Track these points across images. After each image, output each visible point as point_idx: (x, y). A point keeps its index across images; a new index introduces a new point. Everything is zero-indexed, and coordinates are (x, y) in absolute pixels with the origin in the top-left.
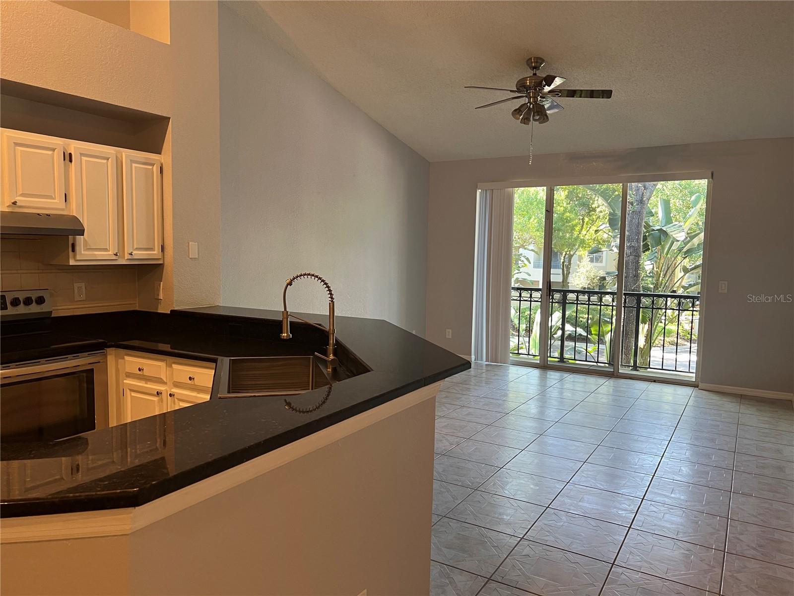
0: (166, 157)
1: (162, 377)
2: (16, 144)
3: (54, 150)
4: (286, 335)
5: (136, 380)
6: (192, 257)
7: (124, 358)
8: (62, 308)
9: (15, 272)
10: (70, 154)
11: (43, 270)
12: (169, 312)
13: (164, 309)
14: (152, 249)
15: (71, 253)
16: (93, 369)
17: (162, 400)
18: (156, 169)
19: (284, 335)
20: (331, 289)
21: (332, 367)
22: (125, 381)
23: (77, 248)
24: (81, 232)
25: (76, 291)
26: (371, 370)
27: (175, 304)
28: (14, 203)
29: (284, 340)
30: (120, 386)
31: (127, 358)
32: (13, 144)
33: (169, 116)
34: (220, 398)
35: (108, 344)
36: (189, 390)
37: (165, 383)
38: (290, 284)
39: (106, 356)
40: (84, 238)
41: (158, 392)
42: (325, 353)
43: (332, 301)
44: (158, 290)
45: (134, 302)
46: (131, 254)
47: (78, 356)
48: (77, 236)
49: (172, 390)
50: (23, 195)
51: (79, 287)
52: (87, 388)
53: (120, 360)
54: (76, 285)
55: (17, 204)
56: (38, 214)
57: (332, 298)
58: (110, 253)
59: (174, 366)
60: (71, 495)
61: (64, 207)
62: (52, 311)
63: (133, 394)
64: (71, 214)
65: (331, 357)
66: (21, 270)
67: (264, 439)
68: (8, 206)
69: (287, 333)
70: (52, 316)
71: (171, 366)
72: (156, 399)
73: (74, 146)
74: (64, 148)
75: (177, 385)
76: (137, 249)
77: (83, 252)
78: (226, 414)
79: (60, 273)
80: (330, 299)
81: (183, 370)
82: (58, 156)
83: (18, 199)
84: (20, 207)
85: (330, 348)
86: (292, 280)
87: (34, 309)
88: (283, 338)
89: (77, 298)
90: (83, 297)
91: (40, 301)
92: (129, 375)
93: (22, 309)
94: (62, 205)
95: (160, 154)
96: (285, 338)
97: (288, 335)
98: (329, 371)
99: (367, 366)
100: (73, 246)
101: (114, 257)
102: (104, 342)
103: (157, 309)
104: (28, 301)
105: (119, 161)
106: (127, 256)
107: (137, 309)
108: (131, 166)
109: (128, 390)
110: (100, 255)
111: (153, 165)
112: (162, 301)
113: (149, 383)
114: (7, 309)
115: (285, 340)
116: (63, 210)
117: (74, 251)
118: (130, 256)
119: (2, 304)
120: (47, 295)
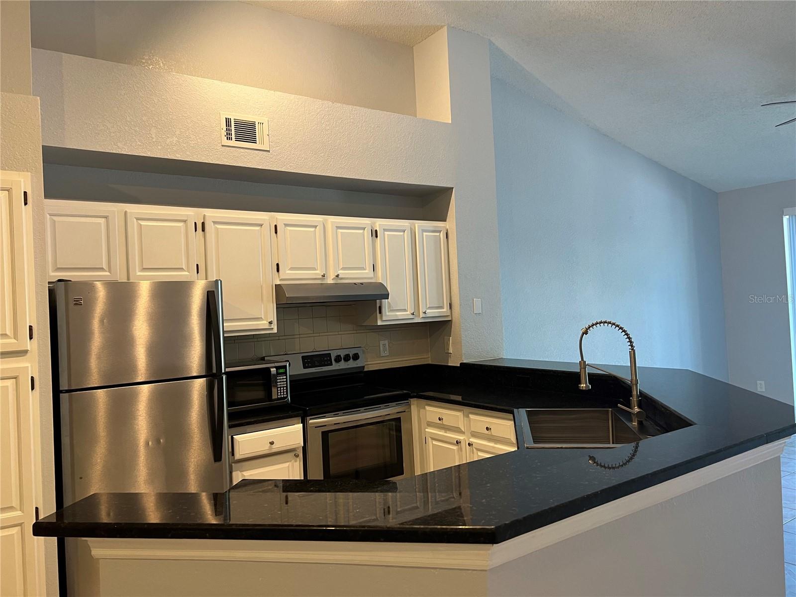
0: (450, 224)
1: (460, 427)
2: (338, 228)
3: (364, 229)
4: (584, 385)
5: (436, 429)
6: (477, 312)
7: (425, 408)
8: (373, 363)
9: (337, 333)
10: (376, 230)
11: (356, 330)
12: (459, 365)
13: (454, 362)
14: (442, 307)
15: (378, 315)
16: (400, 418)
17: (461, 449)
18: (442, 235)
19: (582, 385)
20: (631, 337)
21: (638, 420)
22: (427, 430)
23: (383, 310)
24: (386, 296)
25: (381, 348)
26: (692, 424)
27: (463, 357)
28: (337, 276)
29: (582, 390)
30: (423, 435)
31: (428, 408)
32: (336, 228)
33: (452, 186)
34: (527, 448)
35: (412, 395)
36: (486, 440)
37: (462, 433)
38: (586, 333)
39: (410, 405)
40: (388, 302)
41: (457, 441)
42: (629, 405)
43: (632, 349)
44: (448, 345)
45: (427, 356)
46: (425, 313)
47: (388, 405)
48: (383, 300)
49: (470, 440)
50: (343, 269)
51: (383, 345)
52: (396, 436)
53: (421, 410)
54: (382, 343)
55: (339, 276)
56: (355, 284)
57: (632, 346)
58: (408, 313)
59: (471, 416)
60: (439, 527)
61: (373, 276)
62: (364, 366)
63: (435, 442)
64: (378, 282)
65: (637, 409)
66: (341, 331)
67: (601, 489)
68: (333, 279)
69: (586, 383)
70: (365, 370)
71: (468, 417)
72: (455, 448)
73: (379, 223)
74: (372, 227)
75: (475, 435)
76: (430, 308)
77: (387, 313)
78: (539, 464)
79: (369, 332)
80: (630, 347)
81: (480, 420)
82: (367, 233)
83: (340, 272)
84: (342, 279)
85: (634, 400)
86: (587, 329)
87: (351, 364)
88: (582, 388)
89: (383, 354)
90: (387, 353)
91: (356, 357)
92: (430, 424)
93: (343, 365)
94: (371, 274)
95: (445, 221)
96: (584, 389)
97: (587, 386)
98: (635, 425)
99: (686, 420)
100: (380, 308)
101: (412, 317)
102: (408, 393)
103: (448, 363)
104: (347, 358)
105: (413, 232)
106: (422, 315)
107: (430, 362)
108: (423, 235)
109: (430, 439)
110: (400, 315)
111: (440, 232)
112: (452, 355)
113: (448, 432)
114: (332, 365)
115: (584, 390)
116: (371, 278)
117: (380, 313)
118: (424, 315)
119: (327, 361)
120: (361, 352)
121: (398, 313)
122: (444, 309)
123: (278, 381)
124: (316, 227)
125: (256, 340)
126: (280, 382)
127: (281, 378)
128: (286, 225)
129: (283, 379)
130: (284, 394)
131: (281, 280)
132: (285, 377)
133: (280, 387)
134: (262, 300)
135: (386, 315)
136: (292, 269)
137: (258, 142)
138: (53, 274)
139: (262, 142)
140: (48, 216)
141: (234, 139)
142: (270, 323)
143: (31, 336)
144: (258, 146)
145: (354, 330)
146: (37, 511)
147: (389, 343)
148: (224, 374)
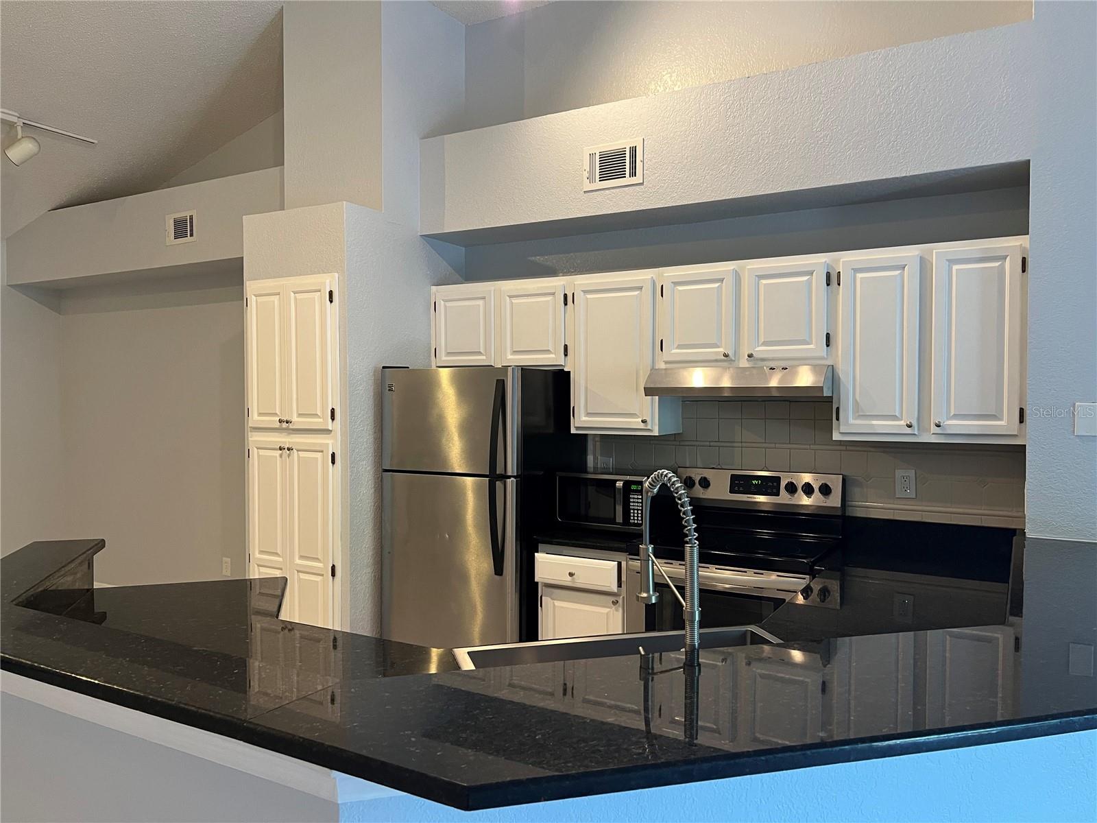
2: (761, 277)
3: (814, 274)
6: (1085, 434)
8: (875, 506)
10: (838, 274)
14: (995, 417)
15: (835, 423)
18: (1010, 265)
23: (843, 414)
25: (898, 482)
28: (750, 356)
32: (757, 279)
40: (856, 401)
46: (941, 426)
50: (766, 344)
51: (903, 477)
54: (899, 474)
56: (771, 369)
58: (900, 423)
61: (824, 354)
64: (834, 364)
66: (815, 444)
68: (747, 360)
73: (845, 259)
74: (828, 266)
76: (950, 416)
77: (851, 421)
79: (874, 452)
83: (753, 349)
87: (815, 500)
89: (900, 493)
90: (911, 493)
91: (825, 490)
93: (796, 499)
94: (822, 351)
100: (838, 410)
104: (807, 488)
105: (925, 267)
106: (934, 430)
108: (950, 270)
110: (881, 425)
111: (1005, 258)
114: (781, 496)
116: (822, 358)
117: (838, 419)
118: (938, 430)
119: (773, 487)
120: (836, 483)
121: (874, 422)
122: (1001, 419)
123: (632, 500)
124: (722, 280)
125: (678, 443)
126: (634, 502)
127: (636, 497)
128: (676, 284)
129: (638, 499)
130: (638, 520)
131: (666, 362)
132: (640, 497)
133: (634, 510)
134: (637, 390)
135: (847, 423)
136: (679, 347)
137: (627, 175)
138: (444, 358)
139: (633, 174)
140: (442, 302)
141: (598, 179)
142: (643, 421)
143: (333, 418)
144: (627, 180)
145: (840, 445)
146: (333, 568)
147: (918, 475)
148: (509, 477)
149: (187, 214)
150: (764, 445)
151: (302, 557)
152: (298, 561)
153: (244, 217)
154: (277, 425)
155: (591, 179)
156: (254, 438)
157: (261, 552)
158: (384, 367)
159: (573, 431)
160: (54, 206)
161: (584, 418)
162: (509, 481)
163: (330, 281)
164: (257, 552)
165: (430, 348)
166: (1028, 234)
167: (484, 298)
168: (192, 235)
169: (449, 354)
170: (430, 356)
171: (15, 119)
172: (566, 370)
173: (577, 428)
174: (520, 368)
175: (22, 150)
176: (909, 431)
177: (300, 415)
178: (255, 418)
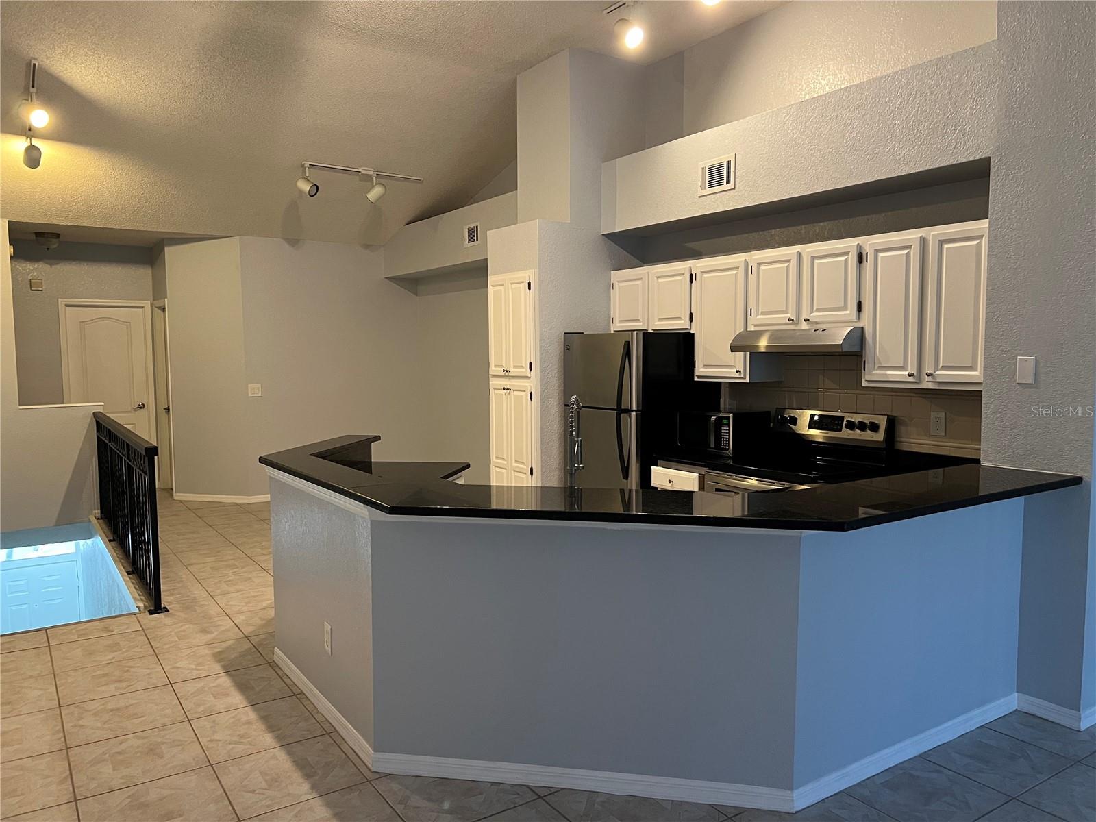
2: (815, 257)
3: (848, 254)
6: (1022, 382)
8: (918, 441)
10: (867, 253)
14: (971, 368)
18: (985, 244)
23: (867, 367)
25: (933, 423)
28: (807, 320)
32: (811, 259)
33: (987, 156)
40: (876, 355)
46: (930, 375)
50: (817, 310)
51: (936, 418)
54: (934, 415)
55: (810, 320)
56: (815, 331)
58: (906, 373)
61: (855, 318)
73: (872, 242)
74: (861, 248)
76: (945, 367)
77: (873, 371)
82: (851, 260)
83: (813, 315)
84: (816, 323)
87: (866, 435)
89: (934, 432)
90: (941, 431)
91: (873, 427)
93: (853, 434)
94: (853, 315)
100: (865, 363)
104: (862, 426)
106: (926, 378)
108: (941, 249)
110: (892, 375)
111: (980, 238)
114: (841, 431)
116: (853, 321)
117: (864, 370)
118: (930, 378)
119: (838, 425)
120: (882, 421)
121: (889, 372)
123: (722, 431)
124: (789, 261)
127: (724, 428)
129: (725, 430)
130: (726, 446)
131: (755, 326)
132: (727, 429)
133: (724, 438)
135: (871, 374)
136: (762, 314)
137: (725, 183)
138: (618, 325)
139: (728, 182)
140: (617, 283)
141: (707, 187)
142: (737, 371)
143: (531, 369)
144: (725, 187)
145: (892, 391)
146: (531, 469)
147: (947, 416)
148: (633, 411)
149: (474, 225)
150: (840, 391)
151: (516, 461)
152: (514, 464)
153: (488, 232)
154: (503, 373)
155: (702, 186)
156: (494, 382)
157: (497, 457)
158: (565, 333)
159: (696, 379)
160: (406, 222)
161: (702, 369)
162: (634, 413)
163: (529, 275)
164: (494, 457)
165: (610, 318)
166: (987, 218)
167: (641, 279)
168: (477, 240)
169: (621, 321)
170: (610, 323)
171: (371, 173)
172: (692, 332)
173: (699, 377)
174: (641, 332)
175: (375, 193)
176: (911, 379)
177: (515, 367)
178: (493, 369)
